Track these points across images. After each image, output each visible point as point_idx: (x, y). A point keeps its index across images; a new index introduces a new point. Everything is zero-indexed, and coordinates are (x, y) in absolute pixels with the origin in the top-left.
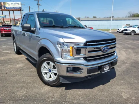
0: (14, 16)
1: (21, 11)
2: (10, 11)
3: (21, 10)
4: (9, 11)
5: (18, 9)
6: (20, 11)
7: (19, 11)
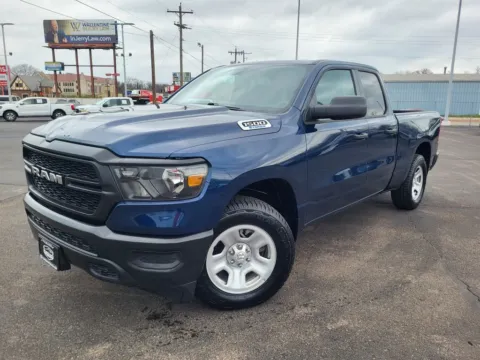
0: (92, 66)
1: (114, 48)
2: (80, 48)
3: (114, 44)
4: (76, 49)
5: (107, 42)
6: (112, 50)
7: (107, 48)
